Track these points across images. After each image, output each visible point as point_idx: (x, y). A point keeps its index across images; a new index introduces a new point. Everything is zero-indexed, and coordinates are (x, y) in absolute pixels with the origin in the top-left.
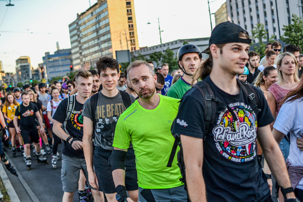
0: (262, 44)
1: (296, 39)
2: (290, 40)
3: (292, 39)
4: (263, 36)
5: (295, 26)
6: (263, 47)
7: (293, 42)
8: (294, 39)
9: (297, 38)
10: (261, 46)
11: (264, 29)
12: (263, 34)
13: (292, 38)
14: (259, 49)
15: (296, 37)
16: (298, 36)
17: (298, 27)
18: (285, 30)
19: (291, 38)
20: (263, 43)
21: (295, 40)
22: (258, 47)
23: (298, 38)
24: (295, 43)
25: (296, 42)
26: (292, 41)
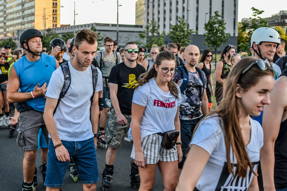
0: (154, 38)
1: (179, 37)
3: (176, 37)
4: (156, 31)
6: (154, 40)
7: (177, 40)
8: (177, 37)
9: (180, 36)
10: (153, 39)
11: (157, 25)
12: (156, 30)
13: (176, 36)
14: (150, 41)
15: (179, 36)
16: (181, 35)
17: (181, 28)
18: (172, 29)
20: (155, 37)
21: (178, 39)
22: (150, 40)
23: (181, 37)
25: (179, 40)
26: (176, 38)
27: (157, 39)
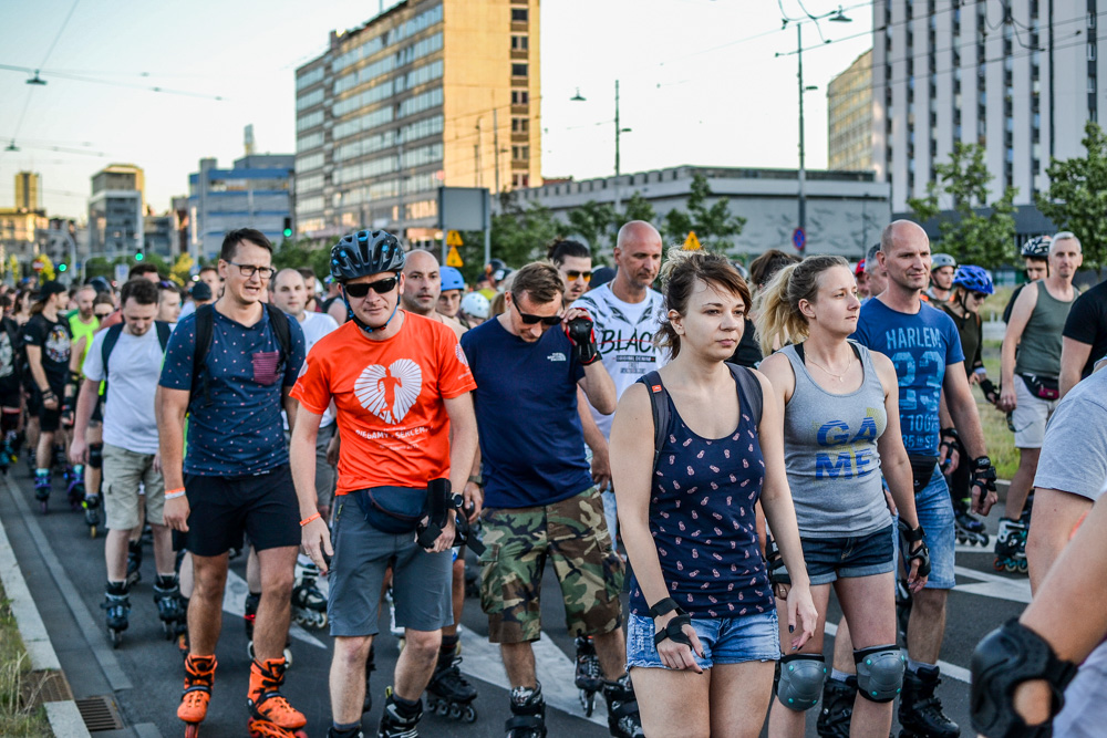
0: (969, 217)
1: (1091, 211)
2: (1070, 211)
3: (1076, 211)
4: (976, 188)
5: (1093, 166)
6: (971, 227)
7: (1079, 221)
8: (1083, 210)
9: (1094, 207)
10: (968, 222)
12: (978, 182)
13: (1076, 205)
14: (957, 231)
15: (1091, 204)
16: (1097, 201)
17: (1101, 169)
18: (1057, 175)
19: (1073, 204)
20: (974, 214)
21: (1084, 216)
22: (954, 226)
23: (1098, 208)
24: (1084, 224)
25: (1090, 222)
26: (1076, 216)
27: (983, 221)
